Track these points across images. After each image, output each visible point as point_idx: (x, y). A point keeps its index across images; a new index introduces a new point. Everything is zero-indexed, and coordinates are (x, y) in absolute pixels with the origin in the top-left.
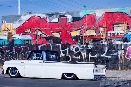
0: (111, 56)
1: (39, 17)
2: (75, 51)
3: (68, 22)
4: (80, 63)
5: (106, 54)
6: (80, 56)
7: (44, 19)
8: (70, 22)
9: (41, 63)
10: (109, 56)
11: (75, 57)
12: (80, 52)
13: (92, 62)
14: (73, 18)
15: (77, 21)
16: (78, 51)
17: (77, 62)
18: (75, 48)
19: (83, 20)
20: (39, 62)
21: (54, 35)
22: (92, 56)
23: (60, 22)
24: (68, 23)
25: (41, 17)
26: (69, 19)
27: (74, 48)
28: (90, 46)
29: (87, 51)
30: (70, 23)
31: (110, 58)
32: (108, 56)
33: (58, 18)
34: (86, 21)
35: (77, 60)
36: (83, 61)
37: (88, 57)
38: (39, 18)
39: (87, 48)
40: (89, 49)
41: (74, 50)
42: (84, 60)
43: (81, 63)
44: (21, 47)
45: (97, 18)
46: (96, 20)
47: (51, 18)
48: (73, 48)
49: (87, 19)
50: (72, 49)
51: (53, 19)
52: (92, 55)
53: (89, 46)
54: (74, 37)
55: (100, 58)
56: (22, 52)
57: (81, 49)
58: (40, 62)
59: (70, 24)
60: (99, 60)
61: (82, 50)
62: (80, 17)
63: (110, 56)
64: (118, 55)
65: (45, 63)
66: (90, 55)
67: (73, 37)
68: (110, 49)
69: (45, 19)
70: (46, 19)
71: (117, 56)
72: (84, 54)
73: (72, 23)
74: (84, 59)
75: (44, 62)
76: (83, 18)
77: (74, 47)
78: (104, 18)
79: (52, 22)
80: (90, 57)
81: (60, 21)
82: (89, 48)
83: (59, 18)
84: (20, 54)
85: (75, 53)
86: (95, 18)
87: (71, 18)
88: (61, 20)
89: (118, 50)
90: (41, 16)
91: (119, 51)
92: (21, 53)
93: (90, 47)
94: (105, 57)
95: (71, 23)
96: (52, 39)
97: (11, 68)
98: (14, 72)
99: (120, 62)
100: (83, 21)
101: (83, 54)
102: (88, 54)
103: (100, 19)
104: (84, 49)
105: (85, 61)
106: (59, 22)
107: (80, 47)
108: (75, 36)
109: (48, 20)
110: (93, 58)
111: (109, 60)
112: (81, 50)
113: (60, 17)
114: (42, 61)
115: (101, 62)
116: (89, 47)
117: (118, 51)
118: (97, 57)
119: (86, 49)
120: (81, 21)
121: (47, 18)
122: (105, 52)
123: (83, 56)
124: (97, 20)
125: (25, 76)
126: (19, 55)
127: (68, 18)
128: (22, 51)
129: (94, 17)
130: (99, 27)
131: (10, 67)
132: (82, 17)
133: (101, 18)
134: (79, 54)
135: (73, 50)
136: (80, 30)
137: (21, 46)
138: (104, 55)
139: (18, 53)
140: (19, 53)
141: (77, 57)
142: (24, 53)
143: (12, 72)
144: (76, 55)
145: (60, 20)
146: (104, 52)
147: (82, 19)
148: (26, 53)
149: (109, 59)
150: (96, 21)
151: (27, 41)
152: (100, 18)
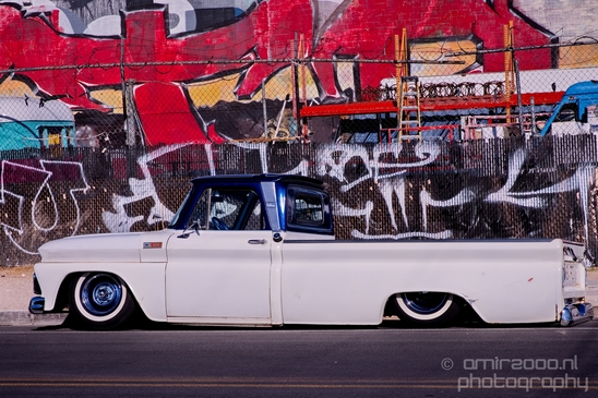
0: (541, 196)
1: (17, 6)
2: (341, 178)
3: (173, 31)
4: (371, 237)
5: (514, 189)
6: (370, 206)
7: (42, 18)
8: (181, 35)
9: (263, 242)
10: (531, 196)
11: (344, 211)
12: (370, 182)
13: (437, 231)
14: (200, 13)
15: (218, 26)
16: (361, 179)
17: (356, 234)
18: (344, 161)
19: (249, 23)
20: (250, 242)
21: (98, 103)
22: (436, 199)
23: (132, 35)
24: (171, 38)
25: (29, 10)
26: (177, 19)
27: (337, 163)
28: (428, 151)
29: (411, 176)
30: (183, 38)
31: (533, 210)
32: (526, 197)
33: (121, 14)
34: (266, 28)
35: (358, 223)
36: (389, 230)
37: (414, 206)
38: (18, 12)
39: (411, 161)
40: (421, 163)
41: (338, 172)
42: (393, 223)
43: (376, 237)
44: (39, 166)
45: (322, 9)
46: (318, 20)
47: (82, 15)
48: (331, 162)
49: (271, 16)
50: (329, 168)
51: (93, 18)
52: (435, 197)
53: (419, 151)
54: (206, 112)
55: (480, 212)
56: (45, 193)
57: (377, 165)
58: (257, 242)
59: (184, 43)
60: (474, 223)
61: (382, 171)
62: (233, 9)
63: (535, 196)
64: (578, 190)
65: (286, 242)
66: (426, 199)
67: (201, 110)
68: (532, 160)
69: (47, 18)
70: (56, 18)
71: (572, 196)
72: (394, 194)
73: (192, 39)
74: (393, 217)
75: (277, 239)
76: (249, 10)
77: (336, 156)
78: (360, 9)
79: (85, 32)
80: (429, 208)
81: (131, 30)
82: (418, 160)
83: (127, 13)
84: (33, 203)
85: (345, 188)
86: (311, 12)
87: (188, 13)
88: (136, 21)
89: (573, 165)
90: (25, 4)
91: (578, 173)
92: (39, 199)
93: (428, 155)
94: (510, 206)
95: (190, 36)
96: (90, 124)
97: (82, 279)
98: (105, 298)
99: (586, 227)
100: (252, 29)
101: (387, 193)
102: (414, 193)
103: (340, 16)
104: (393, 165)
105: (402, 229)
106: (124, 33)
107: (371, 158)
108: (211, 104)
109: (65, 25)
110: (444, 211)
111: (528, 220)
112: (376, 174)
113: (128, 9)
114: (268, 235)
115: (485, 230)
116: (422, 156)
117: (573, 172)
118: (465, 205)
119: (405, 168)
120: (238, 27)
121: (61, 14)
122: (507, 177)
123: (389, 203)
124: (322, 23)
125: (170, 320)
126: (27, 206)
127: (170, 12)
128: (45, 188)
129: (309, 6)
130: (334, 58)
131: (79, 274)
132: (245, 9)
133: (344, 13)
134: (369, 192)
135: (332, 174)
136: (238, 75)
137: (38, 161)
138: (502, 196)
139: (21, 198)
140: (29, 197)
141: (354, 206)
142: (58, 198)
143: (90, 297)
144: (352, 200)
145: (131, 24)
146: (503, 181)
147: (244, 15)
148: (68, 196)
149: (527, 213)
150: (316, 27)
151: (54, 130)
152: (336, 13)
